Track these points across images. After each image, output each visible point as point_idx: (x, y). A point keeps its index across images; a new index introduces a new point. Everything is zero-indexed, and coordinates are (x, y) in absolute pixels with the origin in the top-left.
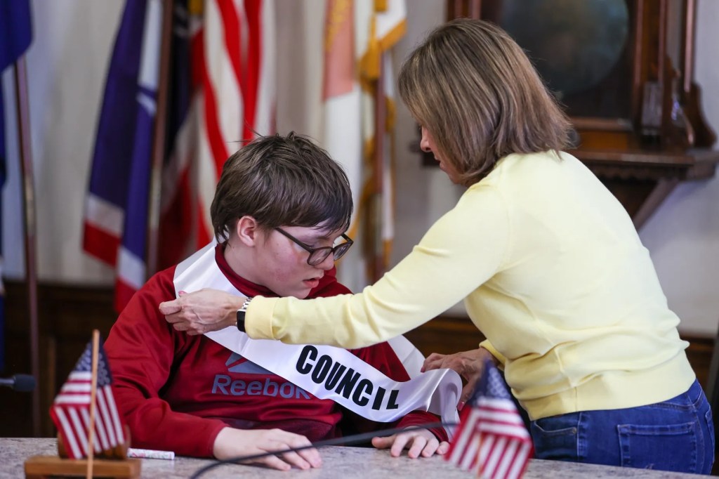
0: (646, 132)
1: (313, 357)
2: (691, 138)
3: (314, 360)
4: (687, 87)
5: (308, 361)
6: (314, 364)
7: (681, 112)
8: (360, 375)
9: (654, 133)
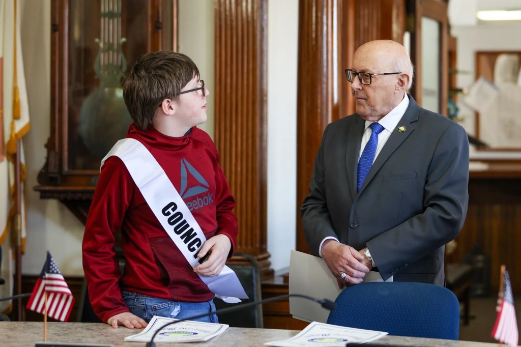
1: (173, 210)
3: (173, 211)
5: (170, 210)
6: (172, 213)
8: (196, 234)
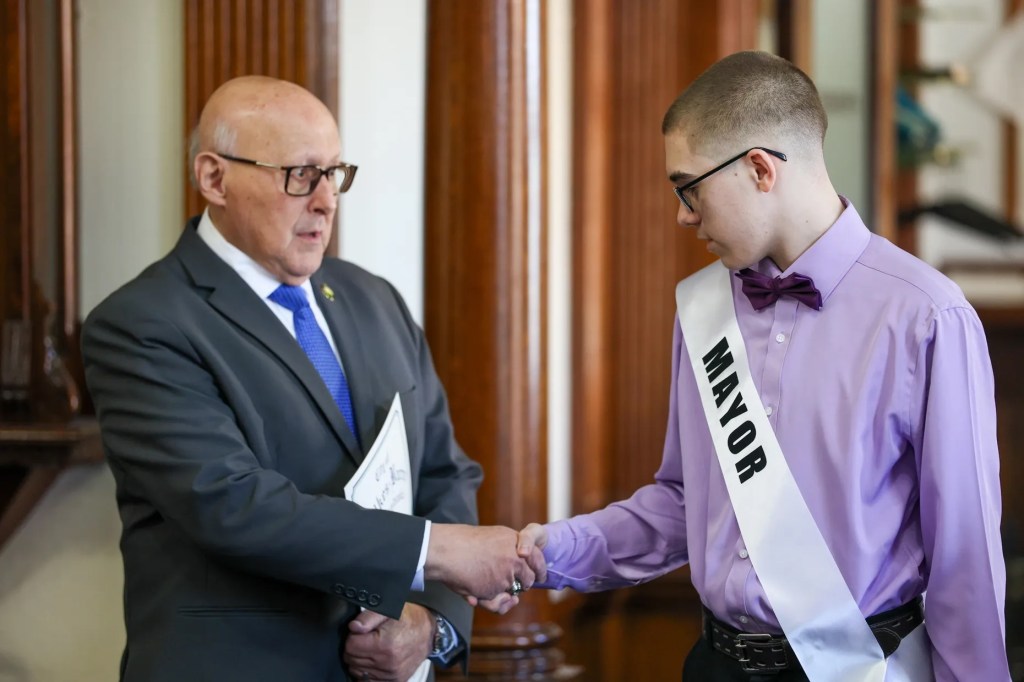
0: (7, 395)
2: (75, 402)
4: (69, 327)
7: (59, 362)
9: (21, 396)
